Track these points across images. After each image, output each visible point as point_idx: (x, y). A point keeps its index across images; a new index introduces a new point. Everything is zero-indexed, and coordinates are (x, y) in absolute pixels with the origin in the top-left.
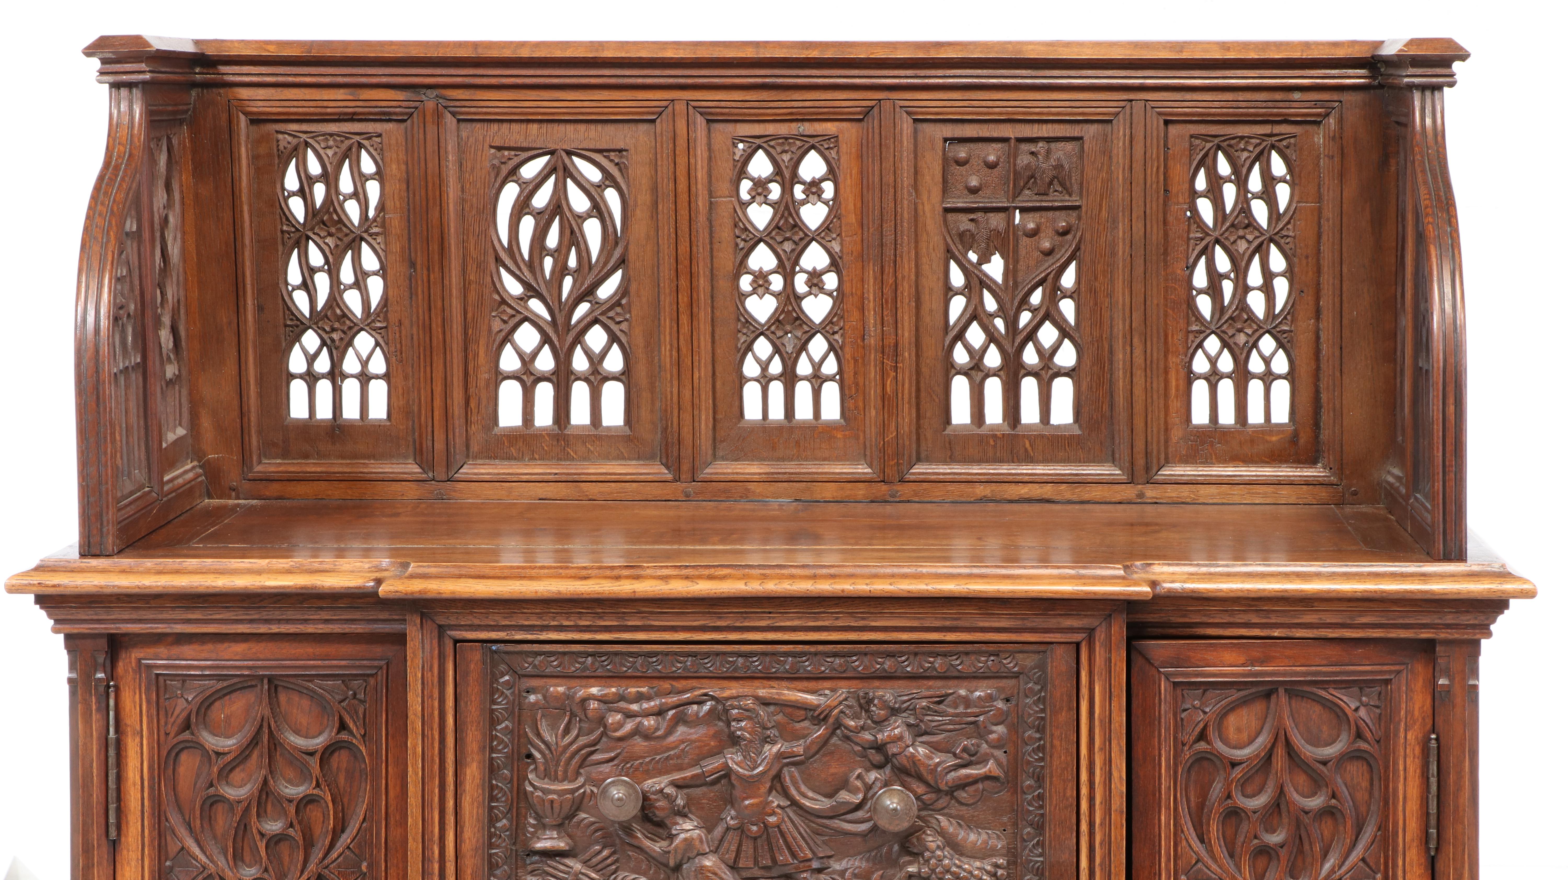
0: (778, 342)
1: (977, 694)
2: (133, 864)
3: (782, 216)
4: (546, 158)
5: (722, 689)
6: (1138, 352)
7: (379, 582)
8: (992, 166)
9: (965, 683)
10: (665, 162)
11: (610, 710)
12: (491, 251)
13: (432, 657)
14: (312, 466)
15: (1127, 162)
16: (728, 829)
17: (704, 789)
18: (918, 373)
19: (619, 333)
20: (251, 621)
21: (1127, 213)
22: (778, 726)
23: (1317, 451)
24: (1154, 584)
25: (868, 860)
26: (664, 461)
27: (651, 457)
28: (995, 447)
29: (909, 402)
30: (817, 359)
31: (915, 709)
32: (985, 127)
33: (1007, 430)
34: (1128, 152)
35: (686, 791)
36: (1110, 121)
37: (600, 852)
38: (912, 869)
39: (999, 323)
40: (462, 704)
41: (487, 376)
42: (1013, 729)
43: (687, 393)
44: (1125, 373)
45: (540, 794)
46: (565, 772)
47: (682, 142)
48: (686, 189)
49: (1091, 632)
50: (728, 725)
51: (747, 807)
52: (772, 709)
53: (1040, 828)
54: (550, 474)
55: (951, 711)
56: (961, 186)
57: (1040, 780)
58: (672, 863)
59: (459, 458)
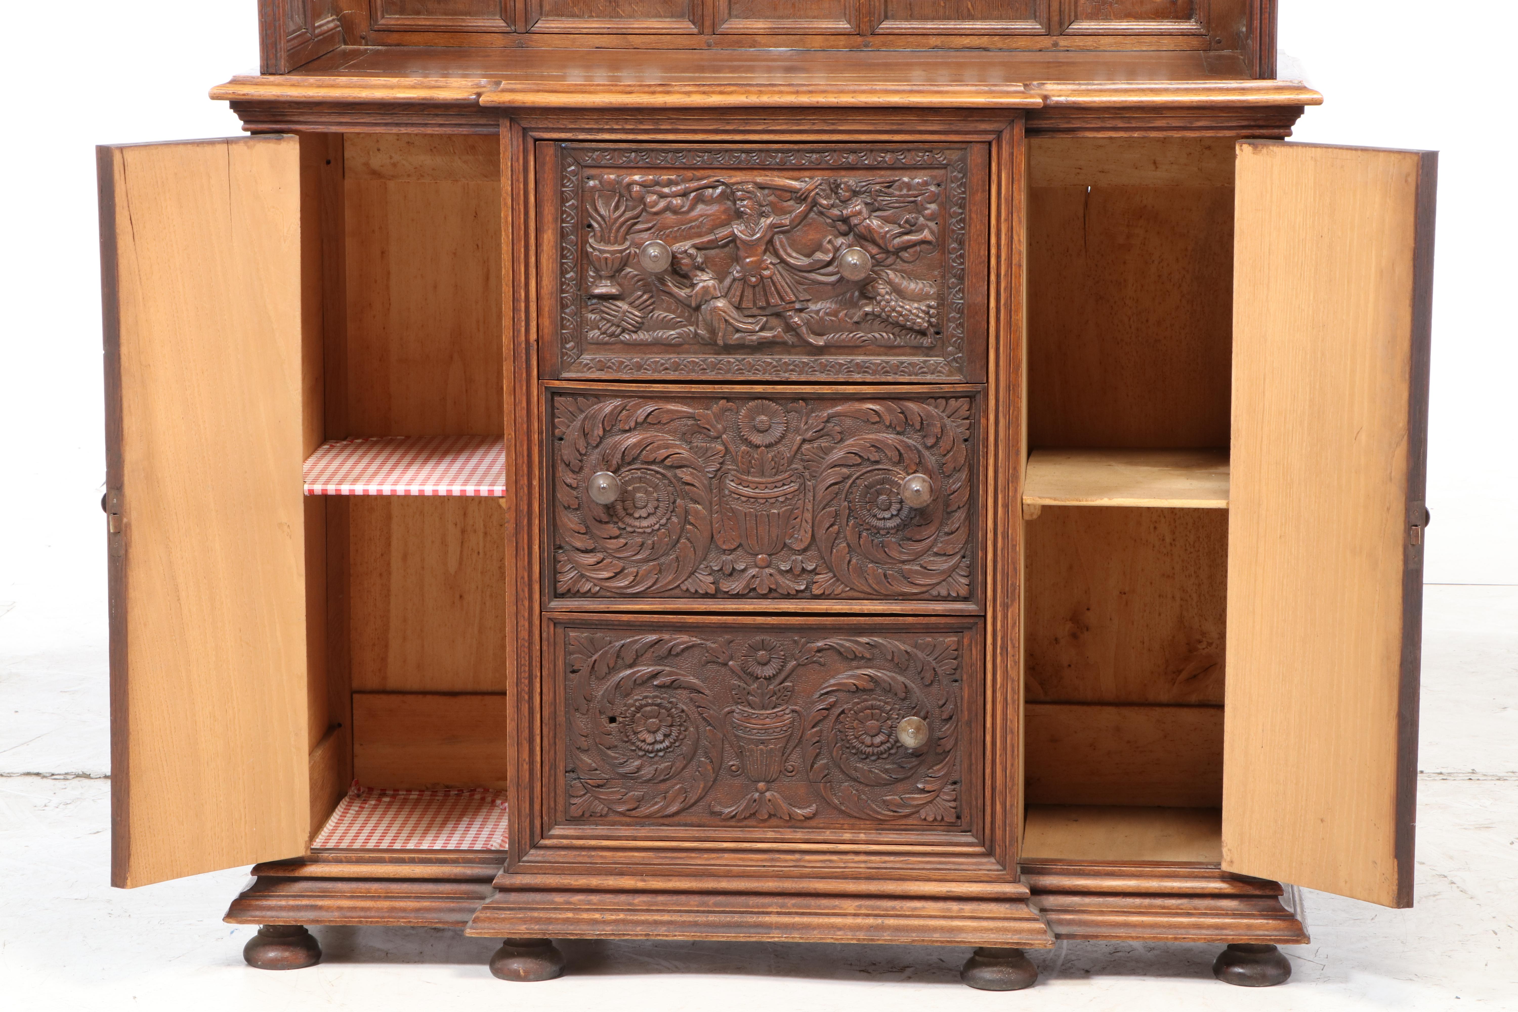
1: (917, 180)
5: (730, 177)
7: (479, 95)
9: (908, 173)
11: (648, 192)
13: (518, 152)
14: (423, 21)
16: (734, 280)
17: (717, 251)
20: (386, 124)
22: (771, 204)
23: (1192, 9)
24: (1045, 98)
25: (836, 303)
26: (691, 18)
27: (681, 16)
31: (870, 192)
35: (703, 252)
37: (641, 296)
38: (868, 309)
40: (540, 187)
42: (942, 206)
45: (597, 253)
46: (616, 237)
49: (999, 133)
50: (735, 204)
51: (748, 263)
52: (766, 191)
53: (961, 278)
54: (604, 28)
55: (897, 193)
57: (961, 243)
58: (693, 304)
59: (535, 15)
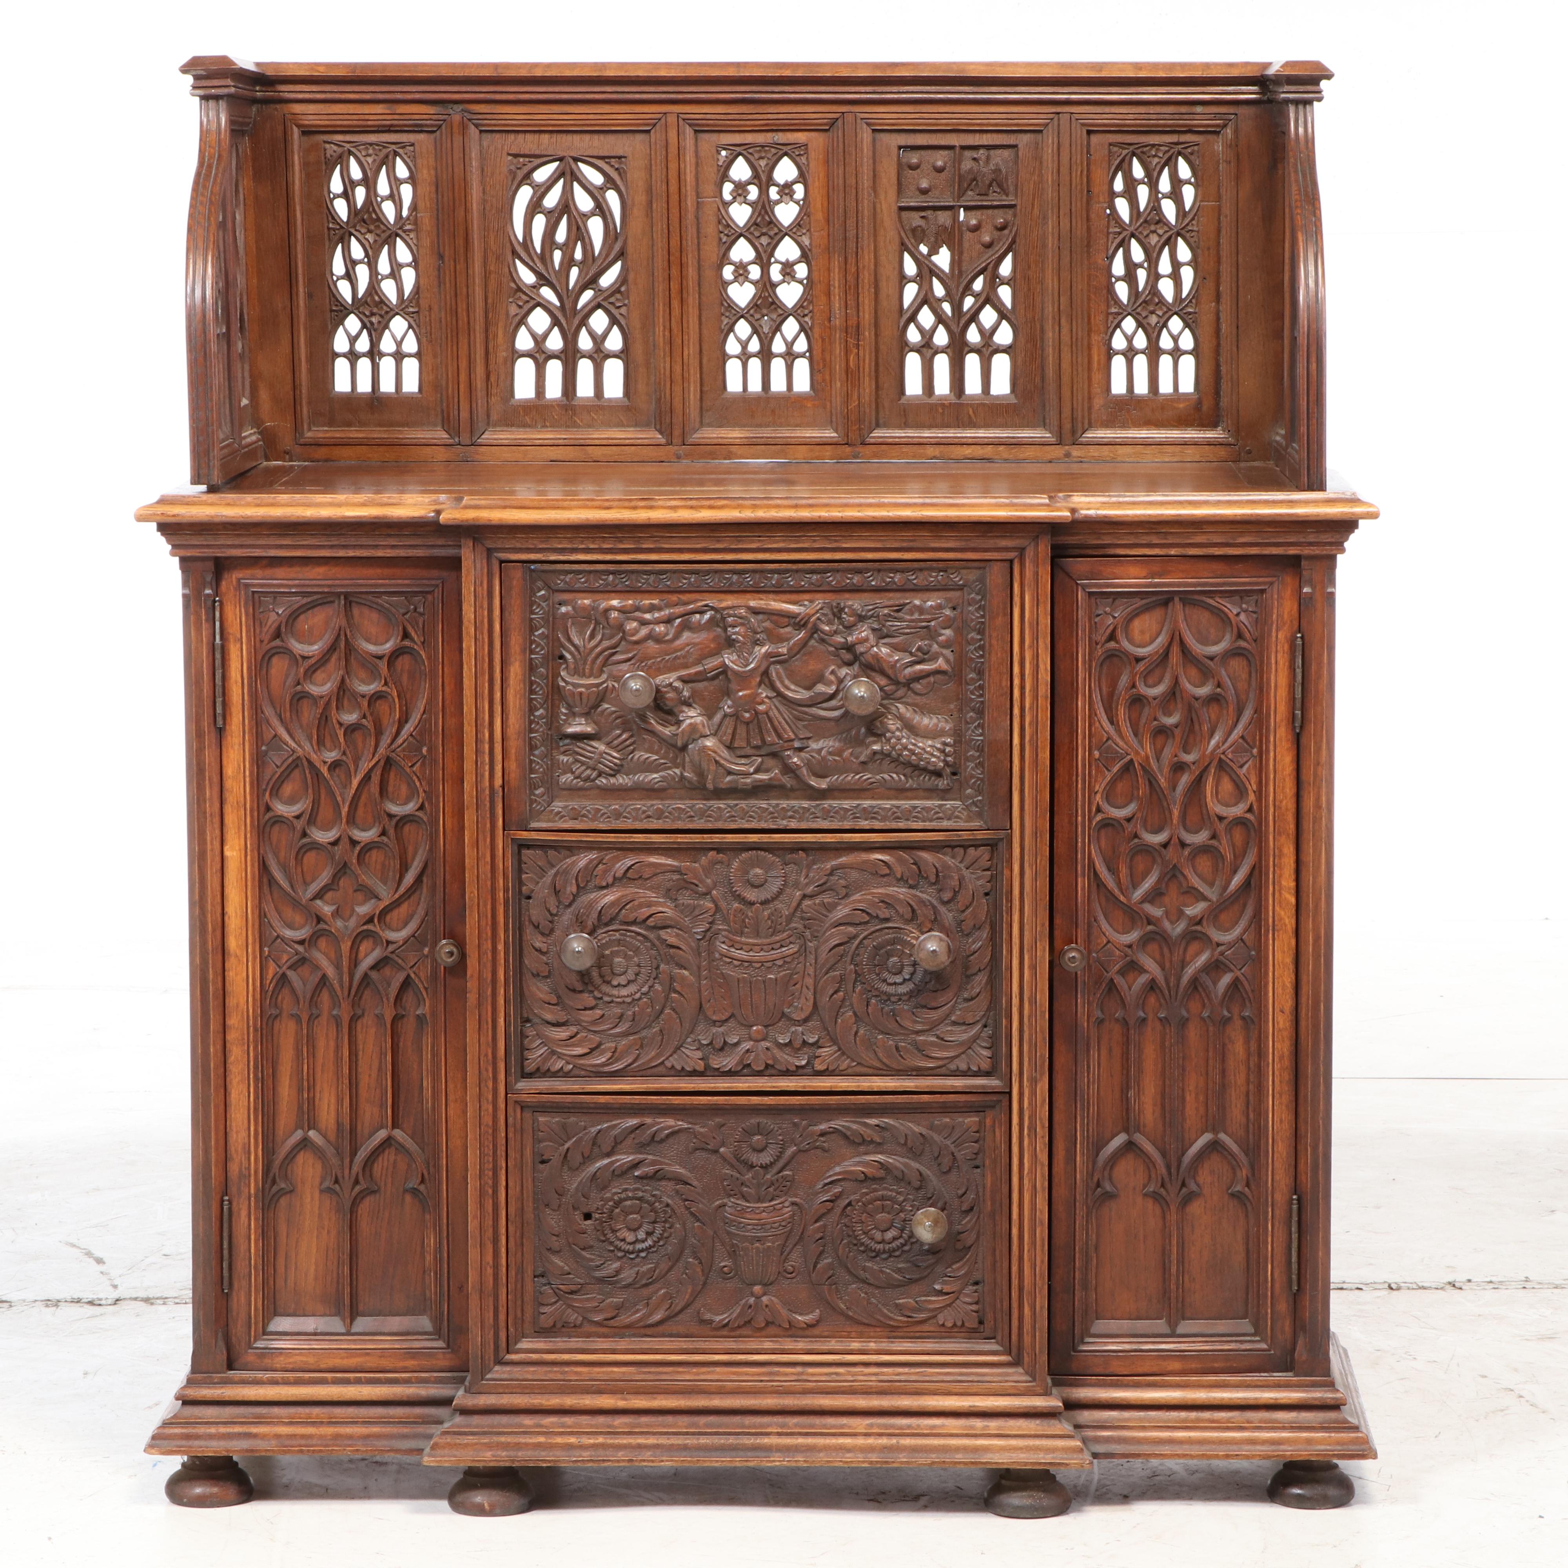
0: (757, 325)
1: (929, 603)
2: (236, 747)
3: (760, 214)
4: (556, 164)
5: (721, 601)
6: (1065, 331)
7: (438, 512)
8: (939, 170)
9: (920, 595)
10: (659, 167)
11: (628, 619)
12: (508, 245)
13: (482, 575)
14: (355, 433)
15: (1056, 165)
16: (725, 716)
17: (705, 683)
18: (877, 350)
19: (618, 316)
20: (332, 547)
21: (1056, 210)
22: (766, 631)
23: (1218, 416)
24: (1073, 511)
25: (840, 741)
26: (658, 427)
27: (647, 425)
28: (943, 414)
29: (870, 375)
30: (789, 338)
31: (878, 616)
32: (933, 136)
33: (954, 400)
34: (1056, 158)
35: (690, 685)
36: (1041, 131)
37: (620, 735)
38: (876, 747)
39: (947, 307)
40: (506, 614)
41: (504, 354)
42: (959, 632)
43: (678, 369)
44: (1054, 349)
45: (570, 687)
46: (591, 669)
47: (673, 150)
48: (677, 190)
49: (1022, 551)
50: (725, 630)
51: (740, 697)
52: (761, 617)
53: (980, 713)
54: (560, 439)
55: (908, 617)
56: (913, 188)
57: (980, 673)
58: (679, 744)
59: (481, 425)
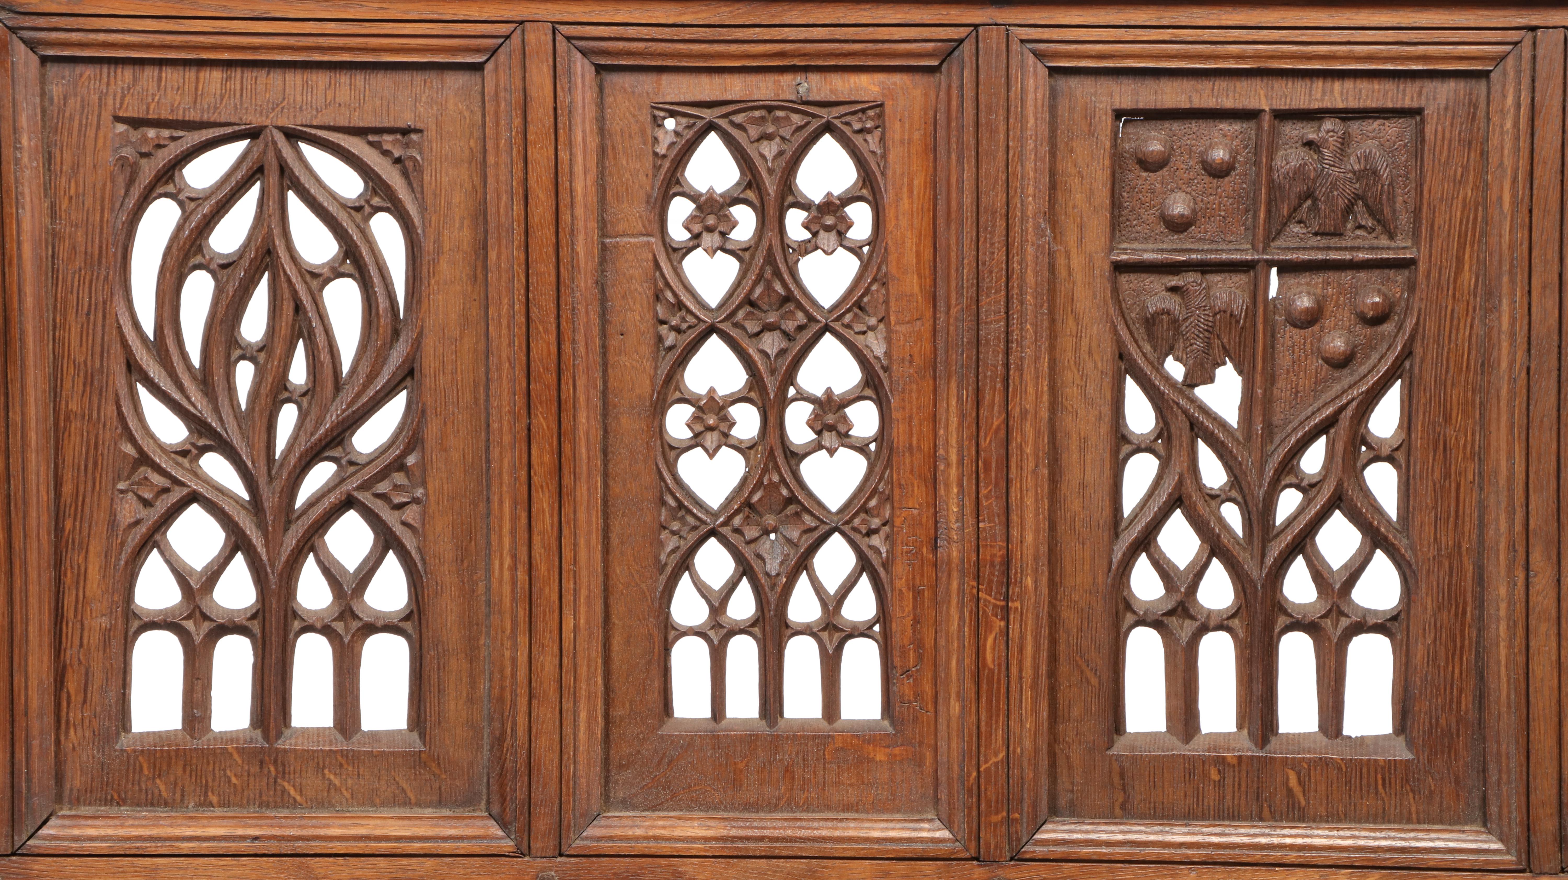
0: (748, 552)
3: (760, 277)
4: (241, 146)
6: (1542, 582)
8: (1219, 172)
10: (504, 158)
12: (116, 347)
15: (1523, 163)
18: (1054, 622)
19: (398, 530)
21: (1521, 277)
28: (1220, 784)
29: (1034, 686)
30: (832, 586)
32: (1206, 85)
33: (1246, 747)
34: (1524, 144)
36: (1486, 74)
39: (1232, 514)
41: (104, 622)
43: (547, 663)
44: (1512, 628)
47: (540, 114)
48: (549, 217)
56: (1149, 216)
